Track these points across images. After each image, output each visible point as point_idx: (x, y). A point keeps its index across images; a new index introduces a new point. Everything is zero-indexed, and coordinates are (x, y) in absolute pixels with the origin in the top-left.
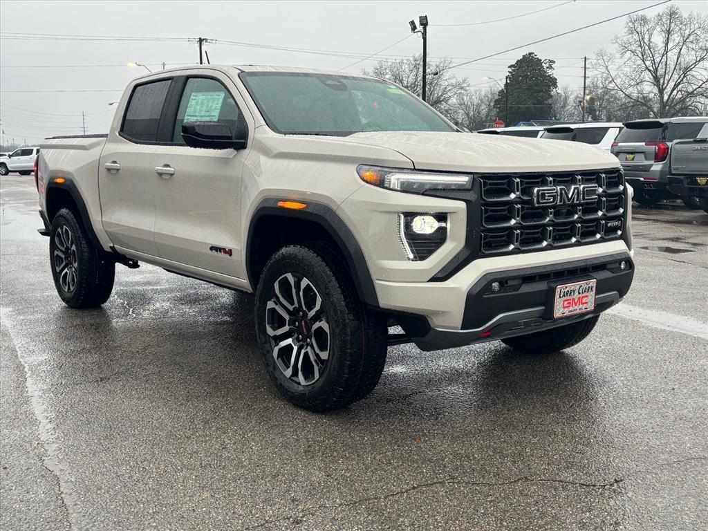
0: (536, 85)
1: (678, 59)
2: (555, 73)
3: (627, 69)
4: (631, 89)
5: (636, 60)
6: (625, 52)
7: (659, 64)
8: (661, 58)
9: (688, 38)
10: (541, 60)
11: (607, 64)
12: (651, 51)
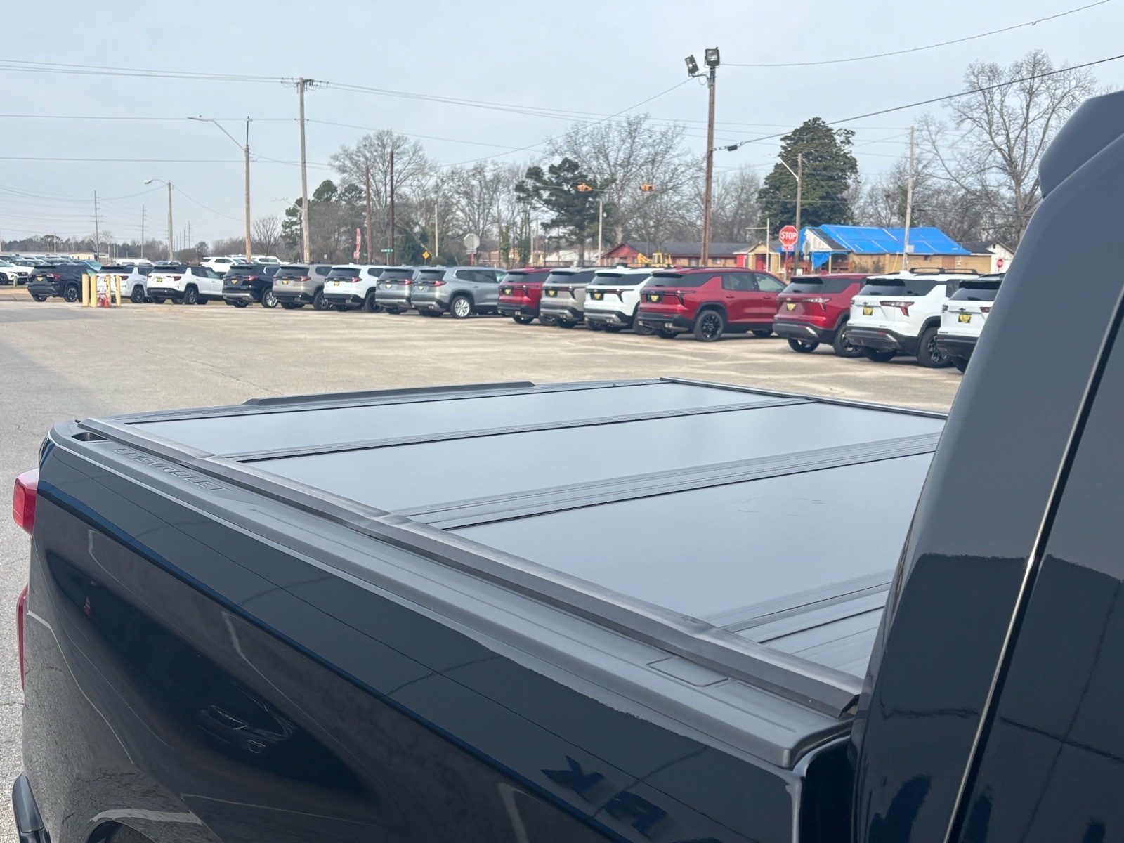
0: (825, 169)
1: (1044, 133)
2: (853, 151)
3: (966, 147)
4: (971, 179)
5: (980, 135)
6: (962, 121)
7: (1016, 140)
8: (1020, 132)
9: (1059, 103)
10: (831, 130)
11: (934, 139)
12: (1004, 120)
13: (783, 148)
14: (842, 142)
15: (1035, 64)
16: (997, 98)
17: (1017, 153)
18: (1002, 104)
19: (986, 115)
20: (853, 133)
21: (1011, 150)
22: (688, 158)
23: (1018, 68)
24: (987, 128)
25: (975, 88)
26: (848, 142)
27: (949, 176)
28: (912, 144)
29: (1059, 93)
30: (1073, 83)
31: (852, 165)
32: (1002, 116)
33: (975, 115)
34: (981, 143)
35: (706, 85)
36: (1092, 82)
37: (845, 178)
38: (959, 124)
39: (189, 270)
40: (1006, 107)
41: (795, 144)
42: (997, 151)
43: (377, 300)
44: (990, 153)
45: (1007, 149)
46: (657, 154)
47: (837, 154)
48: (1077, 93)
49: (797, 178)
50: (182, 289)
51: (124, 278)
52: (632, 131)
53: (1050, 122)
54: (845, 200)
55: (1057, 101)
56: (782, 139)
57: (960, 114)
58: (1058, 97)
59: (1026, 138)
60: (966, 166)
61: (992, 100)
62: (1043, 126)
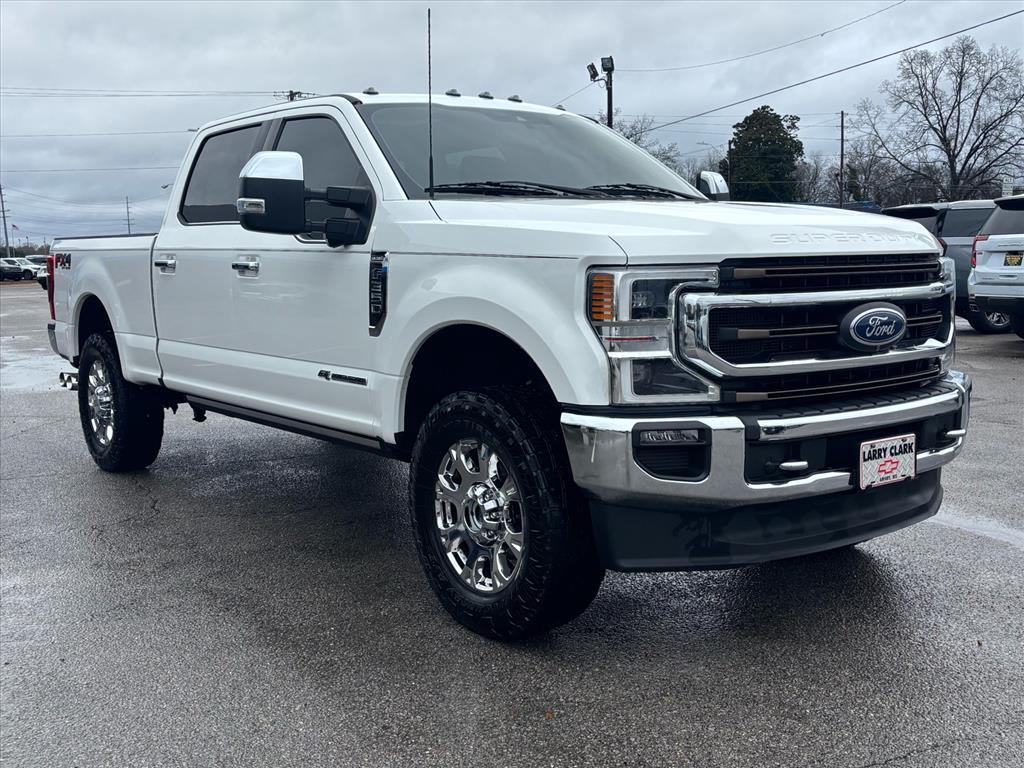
0: (773, 152)
2: (800, 134)
4: (909, 156)
5: (915, 115)
6: (900, 104)
8: (952, 112)
9: (988, 84)
10: (779, 116)
11: (873, 122)
13: (735, 134)
14: (789, 127)
15: (966, 49)
17: (950, 131)
18: (934, 85)
19: (921, 100)
20: (798, 119)
23: (948, 53)
24: (921, 109)
25: (908, 74)
26: (793, 126)
27: (888, 155)
28: (842, 127)
29: (988, 75)
30: (1001, 66)
31: (798, 147)
32: (934, 97)
33: (912, 98)
34: (916, 124)
35: (605, 88)
36: (1018, 64)
37: (792, 160)
40: (938, 90)
41: (746, 129)
42: (933, 132)
44: (925, 132)
45: (939, 128)
47: (785, 138)
48: (1004, 75)
53: (980, 102)
54: (794, 180)
55: (986, 82)
56: (734, 127)
57: (896, 98)
58: (987, 78)
59: (958, 121)
60: (902, 146)
61: (925, 84)
62: (974, 104)
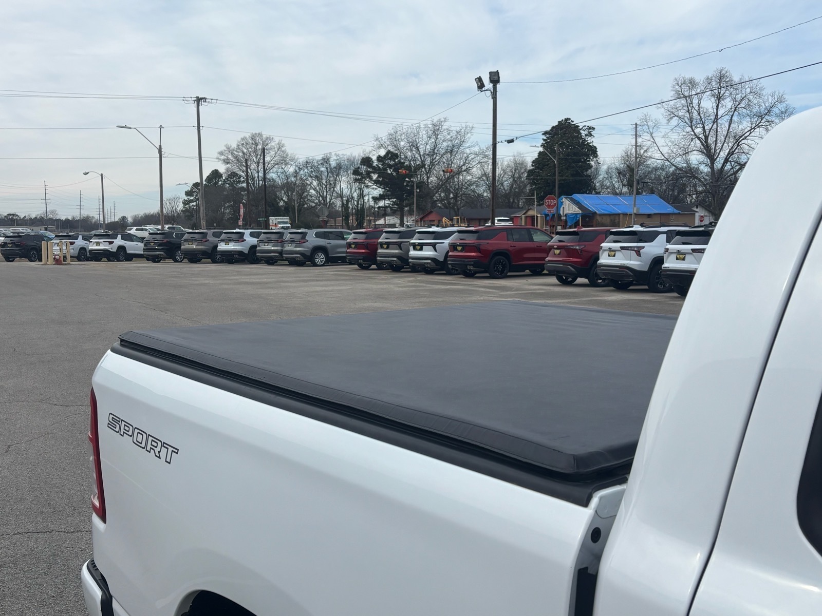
0: (575, 154)
1: (729, 127)
3: (675, 137)
5: (685, 128)
6: (671, 118)
7: (710, 131)
8: (713, 126)
9: (739, 104)
10: (578, 126)
11: (651, 131)
12: (701, 117)
13: (544, 140)
14: (586, 135)
15: (721, 77)
16: (695, 101)
17: (711, 140)
18: (699, 106)
19: (688, 116)
20: (594, 129)
21: (706, 137)
22: (476, 149)
23: (709, 81)
24: (689, 123)
25: (680, 96)
26: (590, 135)
27: (663, 157)
28: (636, 135)
29: (739, 97)
30: (748, 90)
31: (593, 151)
32: (699, 114)
33: (680, 114)
34: (685, 134)
35: (491, 97)
36: (761, 89)
37: (589, 161)
38: (669, 120)
39: (119, 236)
40: (702, 108)
41: (552, 137)
42: (696, 139)
43: (257, 254)
44: (692, 140)
45: (703, 138)
46: (454, 146)
47: (583, 143)
48: (751, 97)
49: (556, 162)
50: (115, 250)
51: (72, 243)
52: (436, 131)
53: (733, 118)
54: (590, 176)
55: (737, 103)
56: (543, 134)
57: (669, 113)
58: (738, 100)
59: (717, 129)
60: (675, 150)
61: (692, 103)
62: (729, 120)
